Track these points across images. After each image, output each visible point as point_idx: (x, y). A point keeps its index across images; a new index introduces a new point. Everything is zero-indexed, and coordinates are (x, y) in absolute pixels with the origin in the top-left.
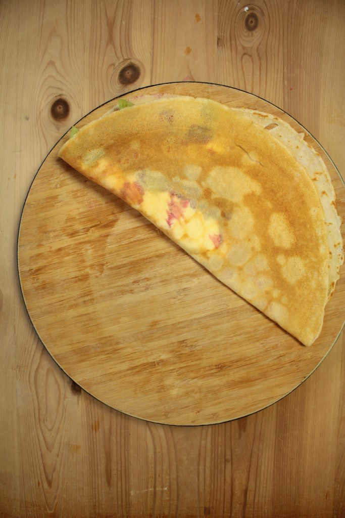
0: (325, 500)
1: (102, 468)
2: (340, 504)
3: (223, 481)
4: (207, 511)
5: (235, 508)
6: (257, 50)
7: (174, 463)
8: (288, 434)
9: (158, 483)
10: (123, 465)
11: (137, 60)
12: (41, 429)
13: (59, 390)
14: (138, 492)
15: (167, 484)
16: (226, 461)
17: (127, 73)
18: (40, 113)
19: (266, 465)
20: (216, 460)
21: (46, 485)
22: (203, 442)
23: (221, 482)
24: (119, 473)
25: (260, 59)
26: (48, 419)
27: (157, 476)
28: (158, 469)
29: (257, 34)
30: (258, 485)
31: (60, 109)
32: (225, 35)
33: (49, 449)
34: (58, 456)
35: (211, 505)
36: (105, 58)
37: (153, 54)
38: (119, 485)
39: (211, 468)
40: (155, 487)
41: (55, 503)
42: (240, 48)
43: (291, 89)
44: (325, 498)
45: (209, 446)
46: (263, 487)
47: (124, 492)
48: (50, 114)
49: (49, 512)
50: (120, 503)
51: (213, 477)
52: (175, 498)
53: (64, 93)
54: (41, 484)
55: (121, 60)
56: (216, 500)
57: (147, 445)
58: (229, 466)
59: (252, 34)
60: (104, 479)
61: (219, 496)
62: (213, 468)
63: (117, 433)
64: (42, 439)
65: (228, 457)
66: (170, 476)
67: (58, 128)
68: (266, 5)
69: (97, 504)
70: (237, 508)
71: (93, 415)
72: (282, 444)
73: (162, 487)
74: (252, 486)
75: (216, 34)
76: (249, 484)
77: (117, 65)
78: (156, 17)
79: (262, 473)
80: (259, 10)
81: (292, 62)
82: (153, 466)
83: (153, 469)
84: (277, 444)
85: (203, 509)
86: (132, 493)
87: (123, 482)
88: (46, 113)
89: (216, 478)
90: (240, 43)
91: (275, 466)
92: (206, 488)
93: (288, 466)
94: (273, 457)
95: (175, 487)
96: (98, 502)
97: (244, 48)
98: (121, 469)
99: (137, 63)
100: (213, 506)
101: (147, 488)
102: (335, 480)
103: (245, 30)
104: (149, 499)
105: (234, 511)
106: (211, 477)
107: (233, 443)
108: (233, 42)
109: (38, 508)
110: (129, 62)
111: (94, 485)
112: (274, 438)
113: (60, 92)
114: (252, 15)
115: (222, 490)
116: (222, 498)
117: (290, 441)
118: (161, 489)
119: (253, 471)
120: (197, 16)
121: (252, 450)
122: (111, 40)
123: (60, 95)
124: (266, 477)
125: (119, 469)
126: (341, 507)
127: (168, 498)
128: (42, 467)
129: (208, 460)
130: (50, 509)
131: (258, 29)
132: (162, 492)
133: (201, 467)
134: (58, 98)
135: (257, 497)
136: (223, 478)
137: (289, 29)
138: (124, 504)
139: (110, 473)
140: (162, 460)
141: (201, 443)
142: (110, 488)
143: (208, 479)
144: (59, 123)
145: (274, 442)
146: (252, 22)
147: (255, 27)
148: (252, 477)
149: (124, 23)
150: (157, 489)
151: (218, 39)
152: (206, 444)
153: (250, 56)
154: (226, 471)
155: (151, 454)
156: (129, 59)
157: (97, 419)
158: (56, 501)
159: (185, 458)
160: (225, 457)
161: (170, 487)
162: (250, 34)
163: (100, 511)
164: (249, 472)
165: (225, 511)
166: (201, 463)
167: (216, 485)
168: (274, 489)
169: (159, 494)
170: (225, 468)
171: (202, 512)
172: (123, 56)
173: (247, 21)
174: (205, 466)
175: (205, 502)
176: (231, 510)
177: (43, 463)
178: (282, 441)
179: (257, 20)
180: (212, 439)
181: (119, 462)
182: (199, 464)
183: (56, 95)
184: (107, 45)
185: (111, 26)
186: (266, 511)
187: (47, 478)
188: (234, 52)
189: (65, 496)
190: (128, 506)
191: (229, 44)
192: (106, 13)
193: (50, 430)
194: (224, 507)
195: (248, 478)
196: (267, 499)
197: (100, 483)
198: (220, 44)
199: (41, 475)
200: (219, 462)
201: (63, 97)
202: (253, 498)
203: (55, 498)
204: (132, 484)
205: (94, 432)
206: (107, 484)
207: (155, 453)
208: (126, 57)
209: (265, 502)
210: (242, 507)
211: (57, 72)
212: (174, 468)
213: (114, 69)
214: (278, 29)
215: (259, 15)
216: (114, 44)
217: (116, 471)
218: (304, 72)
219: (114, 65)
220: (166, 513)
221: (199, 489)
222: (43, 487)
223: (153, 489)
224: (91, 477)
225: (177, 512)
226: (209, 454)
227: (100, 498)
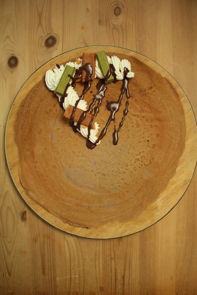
0: (171, 281)
1: (40, 264)
2: (179, 283)
3: (110, 271)
4: (102, 289)
5: (118, 287)
6: (121, 26)
7: (81, 261)
8: (147, 242)
9: (72, 273)
10: (52, 262)
11: (55, 34)
12: (4, 242)
13: (14, 219)
14: (61, 278)
15: (78, 273)
16: (111, 259)
17: (49, 41)
18: (2, 64)
19: (135, 260)
20: (106, 259)
21: (7, 275)
22: (98, 248)
23: (109, 272)
24: (50, 267)
25: (123, 31)
26: (8, 236)
27: (72, 268)
28: (72, 264)
29: (121, 17)
30: (131, 273)
31: (13, 62)
32: (103, 19)
33: (9, 253)
34: (14, 257)
35: (104, 285)
36: (37, 33)
37: (63, 30)
38: (50, 275)
39: (103, 263)
40: (71, 275)
41: (13, 286)
42: (111, 26)
43: (140, 46)
44: (171, 279)
45: (101, 250)
46: (134, 274)
47: (53, 278)
48: (7, 64)
49: (10, 291)
50: (50, 285)
51: (104, 269)
52: (83, 281)
53: (14, 53)
54: (5, 275)
55: (46, 34)
56: (107, 282)
57: (65, 250)
58: (113, 261)
59: (118, 17)
60: (41, 271)
61: (108, 280)
62: (104, 264)
63: (48, 243)
64: (5, 248)
65: (113, 256)
66: (79, 268)
67: (12, 72)
68: (125, 2)
69: (37, 286)
70: (119, 286)
71: (34, 233)
72: (144, 248)
73: (75, 275)
74: (127, 273)
75: (98, 18)
76: (126, 273)
77: (43, 37)
78: (65, 10)
79: (133, 266)
80: (121, 5)
81: (140, 32)
82: (69, 263)
83: (69, 264)
84: (141, 248)
85: (99, 288)
86: (57, 279)
87: (52, 273)
88: (5, 64)
89: (106, 269)
90: (111, 23)
91: (140, 261)
92: (100, 275)
93: (148, 261)
94: (139, 256)
95: (82, 275)
96: (38, 285)
97: (113, 25)
98: (51, 265)
99: (55, 36)
100: (105, 286)
101: (66, 276)
102: (176, 269)
103: (114, 16)
104: (67, 283)
105: (117, 289)
106: (103, 269)
107: (115, 247)
108: (108, 22)
109: (3, 289)
110: (50, 35)
111: (35, 275)
112: (139, 245)
113: (13, 53)
114: (118, 8)
115: (110, 276)
116: (110, 281)
117: (148, 246)
118: (74, 276)
119: (127, 265)
120: (88, 9)
121: (126, 252)
122: (40, 23)
123: (13, 54)
124: (135, 268)
125: (50, 264)
126: (180, 285)
127: (78, 282)
128: (5, 265)
129: (101, 259)
130: (10, 290)
131: (121, 15)
132: (75, 278)
133: (97, 263)
134: (12, 56)
135: (130, 280)
136: (110, 269)
137: (138, 14)
138: (53, 286)
139: (45, 267)
140: (74, 259)
141: (96, 248)
142: (45, 277)
143: (101, 270)
144: (12, 70)
145: (139, 247)
146: (117, 11)
147: (119, 14)
148: (127, 268)
149: (47, 14)
150: (72, 276)
151: (99, 21)
152: (99, 249)
153: (117, 29)
154: (112, 265)
155: (68, 255)
156: (50, 33)
157: (36, 236)
158: (13, 285)
159: (88, 257)
160: (111, 257)
161: (79, 275)
162: (117, 17)
163: (39, 290)
164: (125, 265)
165: (112, 288)
166: (97, 260)
167: (106, 273)
168: (140, 275)
169: (73, 279)
170: (111, 263)
171: (99, 290)
172: (47, 32)
173: (115, 11)
174: (99, 262)
175: (100, 284)
176: (116, 288)
177: (6, 262)
178: (144, 246)
179: (120, 10)
180: (103, 246)
181: (50, 261)
182: (95, 261)
183: (11, 54)
184: (38, 27)
185: (40, 15)
186: (136, 288)
187: (8, 271)
188: (108, 27)
189: (18, 281)
190: (55, 287)
191: (105, 23)
192: (37, 9)
193: (9, 243)
194: (111, 287)
195: (125, 269)
196: (136, 281)
197: (39, 273)
198: (100, 24)
199: (4, 269)
200: (107, 259)
201: (15, 55)
202: (128, 281)
203: (13, 283)
204: (57, 274)
205: (35, 243)
206: (43, 274)
207: (70, 255)
208: (48, 33)
209: (135, 283)
210: (122, 286)
211: (11, 42)
212: (81, 263)
213: (42, 39)
214: (132, 14)
215: (121, 7)
216: (42, 25)
217: (48, 266)
218: (148, 37)
219: (42, 37)
220: (78, 290)
221: (96, 276)
222: (6, 277)
223: (69, 276)
224: (33, 270)
225: (84, 290)
226: (101, 255)
227: (39, 282)
